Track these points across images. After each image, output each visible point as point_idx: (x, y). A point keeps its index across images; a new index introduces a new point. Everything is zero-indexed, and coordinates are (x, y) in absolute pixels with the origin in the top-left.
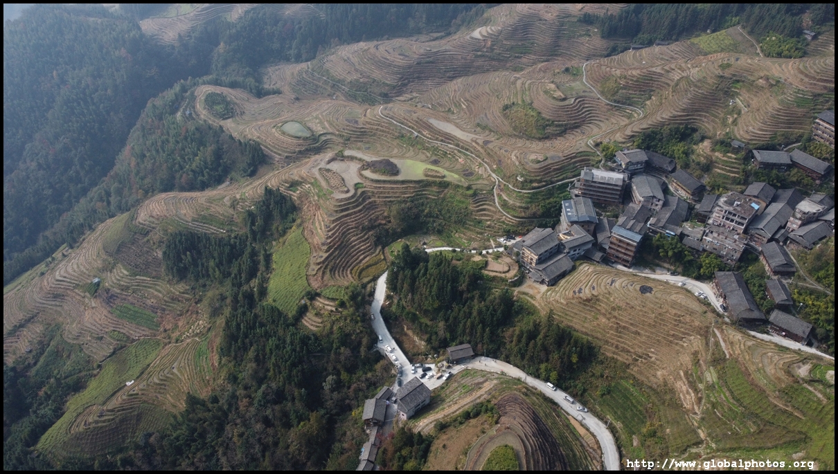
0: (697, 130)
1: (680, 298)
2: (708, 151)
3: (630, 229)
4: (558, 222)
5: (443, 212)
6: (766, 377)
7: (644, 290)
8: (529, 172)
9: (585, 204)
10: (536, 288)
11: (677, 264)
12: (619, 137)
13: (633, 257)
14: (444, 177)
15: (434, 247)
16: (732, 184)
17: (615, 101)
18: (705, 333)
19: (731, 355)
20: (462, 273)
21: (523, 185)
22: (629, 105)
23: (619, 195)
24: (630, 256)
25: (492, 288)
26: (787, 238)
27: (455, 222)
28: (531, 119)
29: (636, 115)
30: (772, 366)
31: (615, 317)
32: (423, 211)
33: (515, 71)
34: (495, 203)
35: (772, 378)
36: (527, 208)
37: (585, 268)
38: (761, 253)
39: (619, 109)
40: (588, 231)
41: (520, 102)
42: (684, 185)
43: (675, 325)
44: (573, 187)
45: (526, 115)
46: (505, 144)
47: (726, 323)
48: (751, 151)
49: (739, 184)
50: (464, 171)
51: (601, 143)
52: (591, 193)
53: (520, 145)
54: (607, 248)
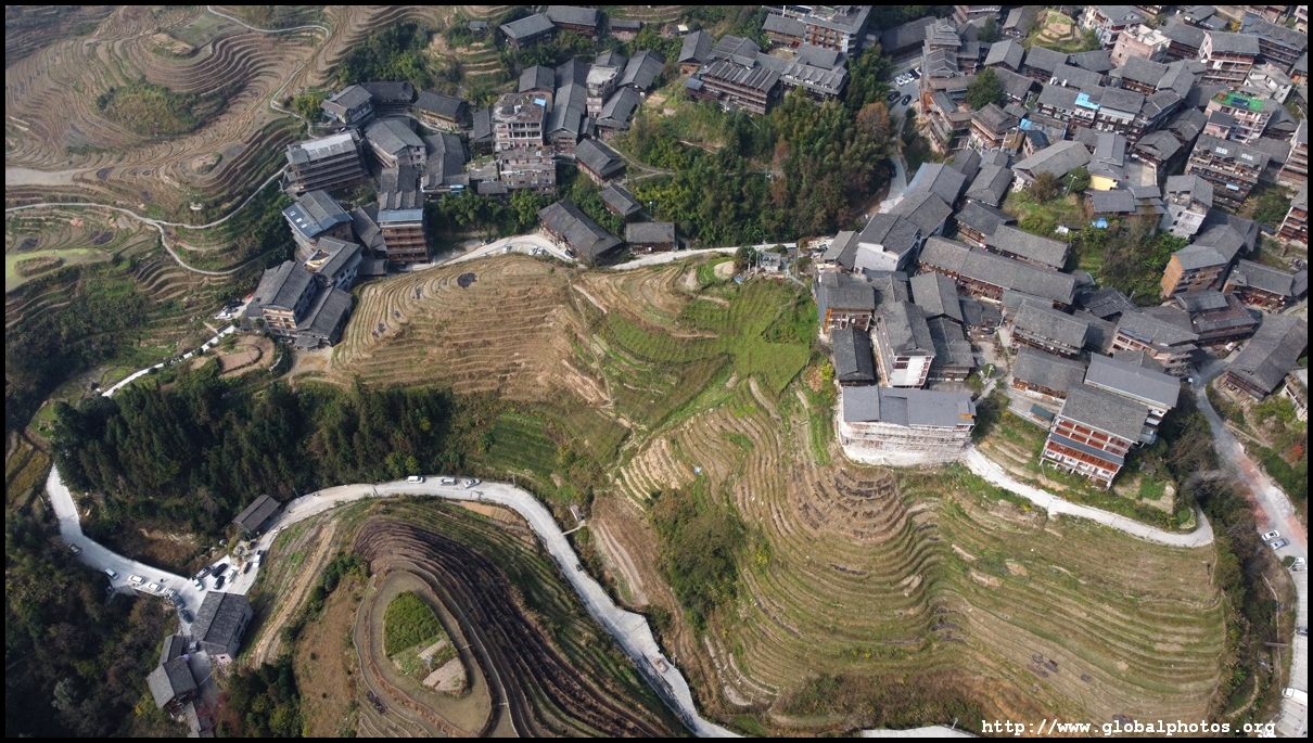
0: (416, 27)
1: (515, 269)
2: (444, 49)
3: (402, 207)
4: (294, 246)
5: (96, 320)
6: (657, 311)
7: (465, 281)
8: (205, 190)
9: (318, 200)
10: (317, 358)
11: (488, 225)
12: (313, 79)
13: (427, 245)
14: (61, 262)
15: (115, 383)
16: (498, 84)
17: (277, 26)
18: (566, 297)
19: (607, 308)
20: (188, 398)
21: (208, 214)
22: (301, 24)
23: (361, 166)
24: (421, 245)
25: (251, 394)
26: (596, 128)
27: (128, 325)
28: (158, 105)
29: (319, 36)
30: (657, 295)
31: (447, 338)
32: (58, 335)
33: (82, 34)
34: (177, 264)
35: (664, 309)
36: (235, 247)
37: (371, 294)
38: (577, 160)
39: (289, 36)
40: (345, 238)
41: (122, 84)
42: (440, 112)
43: (527, 307)
44: (287, 183)
45: (145, 101)
46: (138, 162)
47: (584, 271)
48: (498, 29)
49: (507, 80)
50: (92, 237)
51: (291, 99)
52: (319, 180)
53: (164, 154)
54: (385, 249)
